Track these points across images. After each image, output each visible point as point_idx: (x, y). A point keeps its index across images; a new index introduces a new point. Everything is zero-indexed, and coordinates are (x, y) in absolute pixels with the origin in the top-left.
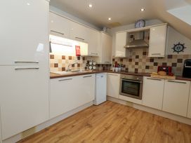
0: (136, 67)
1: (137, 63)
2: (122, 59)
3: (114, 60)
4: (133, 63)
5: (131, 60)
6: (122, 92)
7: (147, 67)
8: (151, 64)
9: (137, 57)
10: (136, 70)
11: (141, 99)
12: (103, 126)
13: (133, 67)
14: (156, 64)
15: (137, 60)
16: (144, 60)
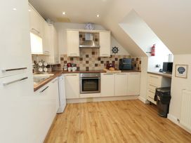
0: (87, 65)
1: (87, 62)
2: (72, 59)
3: (62, 59)
4: (84, 62)
5: (81, 59)
6: (83, 90)
7: (96, 65)
8: (99, 62)
9: (87, 56)
10: (87, 68)
11: (100, 92)
12: (91, 125)
13: (84, 65)
14: (102, 62)
15: (87, 59)
16: (93, 59)
